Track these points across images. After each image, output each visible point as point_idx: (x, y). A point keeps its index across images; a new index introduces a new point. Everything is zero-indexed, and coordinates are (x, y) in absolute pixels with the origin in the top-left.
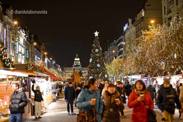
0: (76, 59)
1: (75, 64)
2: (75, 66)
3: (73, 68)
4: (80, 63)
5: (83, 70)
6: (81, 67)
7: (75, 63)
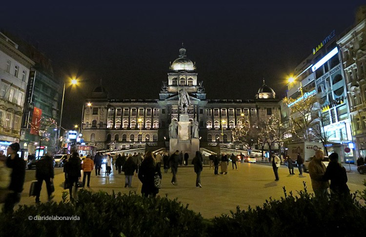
0: (177, 67)
1: (171, 89)
2: (170, 97)
3: (161, 103)
4: (195, 83)
5: (213, 118)
6: (204, 103)
7: (170, 83)
